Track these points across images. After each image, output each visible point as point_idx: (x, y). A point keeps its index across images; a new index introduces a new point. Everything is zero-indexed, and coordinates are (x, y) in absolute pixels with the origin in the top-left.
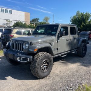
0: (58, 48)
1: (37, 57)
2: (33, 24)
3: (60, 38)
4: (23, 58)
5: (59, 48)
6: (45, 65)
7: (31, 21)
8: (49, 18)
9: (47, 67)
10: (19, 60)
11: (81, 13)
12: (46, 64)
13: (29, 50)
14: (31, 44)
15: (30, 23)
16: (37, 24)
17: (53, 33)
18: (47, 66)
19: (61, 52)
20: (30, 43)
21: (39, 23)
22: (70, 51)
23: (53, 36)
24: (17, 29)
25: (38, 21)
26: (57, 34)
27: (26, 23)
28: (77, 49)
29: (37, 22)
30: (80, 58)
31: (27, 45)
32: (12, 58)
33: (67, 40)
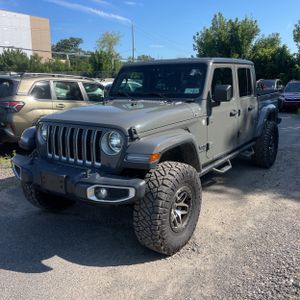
0: (208, 145)
1: (155, 182)
2: (64, 57)
3: (215, 110)
4: (108, 190)
5: (211, 143)
6: (177, 208)
7: (53, 50)
8: (118, 39)
9: (184, 212)
10: (94, 198)
11: (230, 21)
12: (182, 204)
13: (130, 158)
14: (132, 135)
15: (53, 55)
16: (74, 57)
17: (188, 91)
18: (183, 208)
19: (216, 156)
20: (130, 131)
21: (82, 54)
22: (237, 152)
23: (189, 102)
24: (34, 77)
25: (80, 46)
26: (205, 96)
27: (40, 54)
28: (253, 143)
29: (77, 50)
30: (261, 172)
31: (116, 141)
32: (63, 191)
33: (231, 115)
